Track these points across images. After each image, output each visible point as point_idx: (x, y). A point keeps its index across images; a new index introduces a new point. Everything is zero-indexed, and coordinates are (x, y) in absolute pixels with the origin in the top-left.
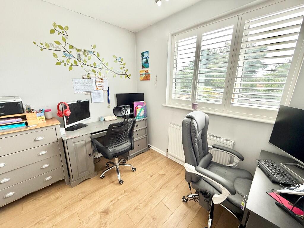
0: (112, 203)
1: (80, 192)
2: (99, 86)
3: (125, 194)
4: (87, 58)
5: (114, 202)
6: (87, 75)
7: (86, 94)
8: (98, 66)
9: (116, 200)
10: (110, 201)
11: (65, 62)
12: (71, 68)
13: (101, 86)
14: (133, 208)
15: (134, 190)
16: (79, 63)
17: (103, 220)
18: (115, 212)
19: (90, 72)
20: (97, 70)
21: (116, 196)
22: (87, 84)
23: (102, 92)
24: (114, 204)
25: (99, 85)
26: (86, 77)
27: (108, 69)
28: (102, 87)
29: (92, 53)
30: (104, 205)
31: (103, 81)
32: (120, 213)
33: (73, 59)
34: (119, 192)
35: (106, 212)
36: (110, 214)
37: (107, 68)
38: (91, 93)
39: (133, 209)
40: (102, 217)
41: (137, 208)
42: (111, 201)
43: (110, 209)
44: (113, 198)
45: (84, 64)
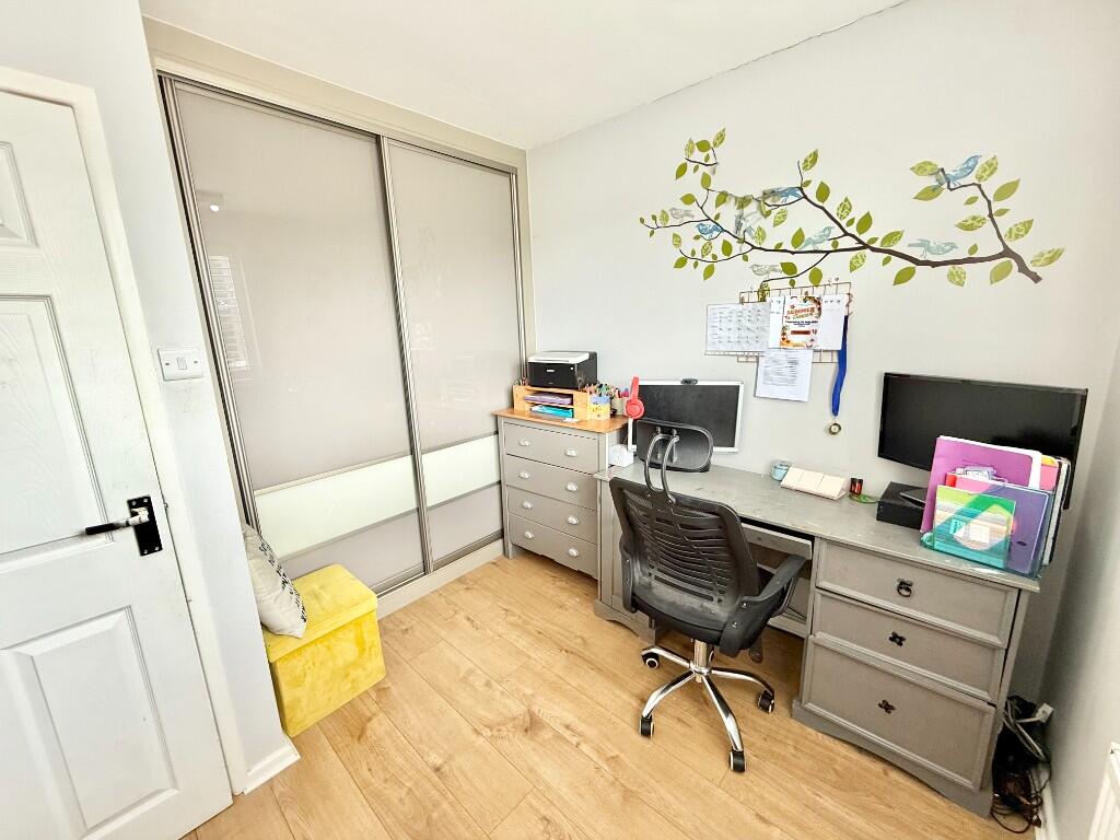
0: (562, 730)
1: (585, 636)
2: (795, 332)
3: (601, 763)
4: (767, 224)
5: (567, 734)
6: (757, 288)
7: (741, 359)
8: (815, 243)
9: (574, 740)
10: (568, 722)
11: (698, 256)
12: (709, 272)
13: (807, 333)
14: (547, 813)
15: (627, 795)
16: (736, 248)
17: (510, 726)
18: (534, 750)
19: (773, 275)
20: (803, 262)
21: (591, 732)
22: (748, 324)
23: (806, 357)
24: (559, 737)
25: (797, 328)
26: (755, 297)
27: (865, 246)
28: (812, 335)
29: (795, 195)
30: (555, 712)
31: (819, 309)
32: (531, 770)
33: (725, 236)
34: (609, 740)
35: (532, 725)
36: (526, 740)
37: (860, 242)
38: (757, 357)
39: (545, 813)
40: (516, 722)
41: (550, 828)
42: (567, 727)
43: (540, 733)
44: (582, 727)
45: (754, 247)
